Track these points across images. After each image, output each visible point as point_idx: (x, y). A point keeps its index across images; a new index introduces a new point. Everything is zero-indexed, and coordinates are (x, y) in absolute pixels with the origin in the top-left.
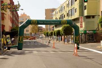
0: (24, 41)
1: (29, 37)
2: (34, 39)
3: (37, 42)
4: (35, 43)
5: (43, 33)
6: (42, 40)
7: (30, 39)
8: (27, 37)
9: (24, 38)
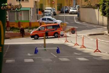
0: (7, 42)
1: (30, 27)
2: (57, 35)
3: (70, 50)
4: (58, 51)
5: (98, 6)
6: (92, 40)
7: (35, 37)
8: (19, 24)
9: (5, 29)
